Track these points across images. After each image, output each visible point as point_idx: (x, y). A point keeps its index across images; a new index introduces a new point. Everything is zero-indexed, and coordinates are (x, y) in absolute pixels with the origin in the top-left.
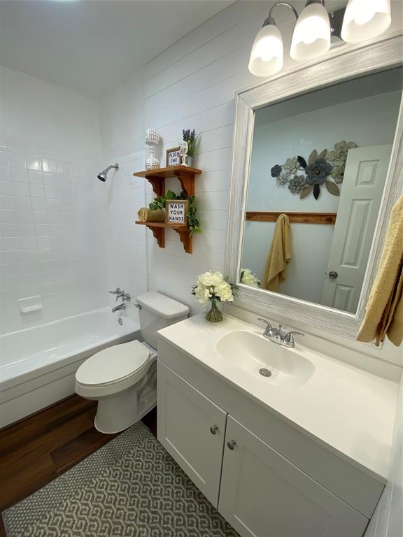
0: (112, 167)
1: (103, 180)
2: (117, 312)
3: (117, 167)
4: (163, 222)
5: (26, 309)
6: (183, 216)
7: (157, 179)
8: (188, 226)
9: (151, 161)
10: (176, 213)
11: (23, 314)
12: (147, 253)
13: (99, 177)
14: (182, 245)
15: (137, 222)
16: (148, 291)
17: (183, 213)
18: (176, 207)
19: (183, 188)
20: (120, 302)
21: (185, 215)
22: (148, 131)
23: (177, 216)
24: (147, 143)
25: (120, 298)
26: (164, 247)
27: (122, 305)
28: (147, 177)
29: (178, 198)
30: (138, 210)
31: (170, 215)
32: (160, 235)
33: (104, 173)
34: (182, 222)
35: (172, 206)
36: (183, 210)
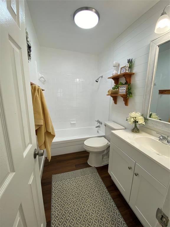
0: (100, 77)
1: (97, 82)
2: (97, 128)
3: (102, 77)
4: (117, 94)
5: (72, 122)
6: (125, 91)
7: (116, 79)
8: (127, 94)
9: (114, 72)
10: (123, 90)
11: (71, 124)
12: (110, 107)
13: (96, 81)
14: (124, 102)
15: (107, 95)
16: (109, 121)
17: (125, 90)
18: (122, 88)
19: (126, 81)
20: (98, 124)
21: (126, 90)
22: (114, 63)
23: (123, 91)
24: (113, 66)
25: (99, 123)
26: (116, 104)
27: (99, 126)
28: (112, 79)
29: (124, 84)
30: (108, 91)
31: (120, 91)
32: (115, 99)
33: (98, 79)
34: (124, 93)
35: (121, 88)
36: (125, 89)
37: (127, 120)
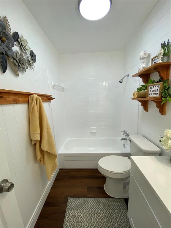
0: (126, 76)
1: (121, 82)
2: (123, 140)
3: (128, 76)
4: (146, 97)
5: (92, 131)
6: (158, 92)
7: (145, 75)
8: (162, 97)
9: (142, 66)
10: (154, 91)
11: (91, 133)
12: (138, 114)
13: (120, 82)
14: (158, 110)
15: (132, 99)
16: (137, 134)
17: (158, 91)
18: (154, 87)
19: (160, 76)
20: (124, 137)
21: (160, 91)
22: (141, 53)
23: (154, 92)
24: (140, 59)
25: (125, 135)
26: (147, 111)
28: (139, 76)
29: (157, 82)
30: (133, 93)
31: (150, 93)
32: (145, 104)
33: (122, 80)
34: (157, 96)
35: (151, 88)
36: (158, 89)
37: (160, 141)
